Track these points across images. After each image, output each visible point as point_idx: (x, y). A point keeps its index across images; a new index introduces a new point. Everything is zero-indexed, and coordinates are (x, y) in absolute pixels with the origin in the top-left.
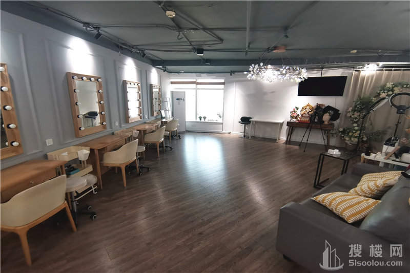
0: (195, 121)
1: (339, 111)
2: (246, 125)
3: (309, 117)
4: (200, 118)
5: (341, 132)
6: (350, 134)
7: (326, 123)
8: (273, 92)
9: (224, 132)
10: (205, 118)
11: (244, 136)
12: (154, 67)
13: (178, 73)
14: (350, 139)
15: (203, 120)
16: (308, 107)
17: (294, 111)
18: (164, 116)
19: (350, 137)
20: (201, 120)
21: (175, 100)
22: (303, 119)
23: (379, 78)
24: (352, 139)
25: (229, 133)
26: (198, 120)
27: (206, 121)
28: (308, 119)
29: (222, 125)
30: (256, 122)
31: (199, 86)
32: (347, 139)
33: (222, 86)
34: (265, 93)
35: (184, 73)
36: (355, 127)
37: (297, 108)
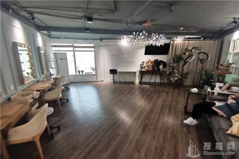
0: (75, 74)
1: (166, 63)
2: (114, 75)
3: (152, 67)
4: (79, 72)
5: (168, 74)
6: (173, 75)
7: (161, 70)
8: (128, 53)
9: (98, 80)
10: (83, 72)
11: (113, 82)
12: (39, 32)
13: (59, 38)
14: (174, 78)
15: (81, 73)
16: (149, 62)
17: (143, 64)
18: (52, 73)
19: (174, 77)
20: (79, 73)
21: (59, 60)
22: (149, 69)
23: (184, 44)
24: (175, 78)
25: (102, 81)
26: (78, 73)
27: (84, 73)
28: (152, 68)
29: (96, 76)
30: (120, 72)
31: (76, 49)
32: (172, 78)
33: (93, 49)
34: (124, 54)
35: (64, 38)
36: (175, 71)
37: (144, 62)
